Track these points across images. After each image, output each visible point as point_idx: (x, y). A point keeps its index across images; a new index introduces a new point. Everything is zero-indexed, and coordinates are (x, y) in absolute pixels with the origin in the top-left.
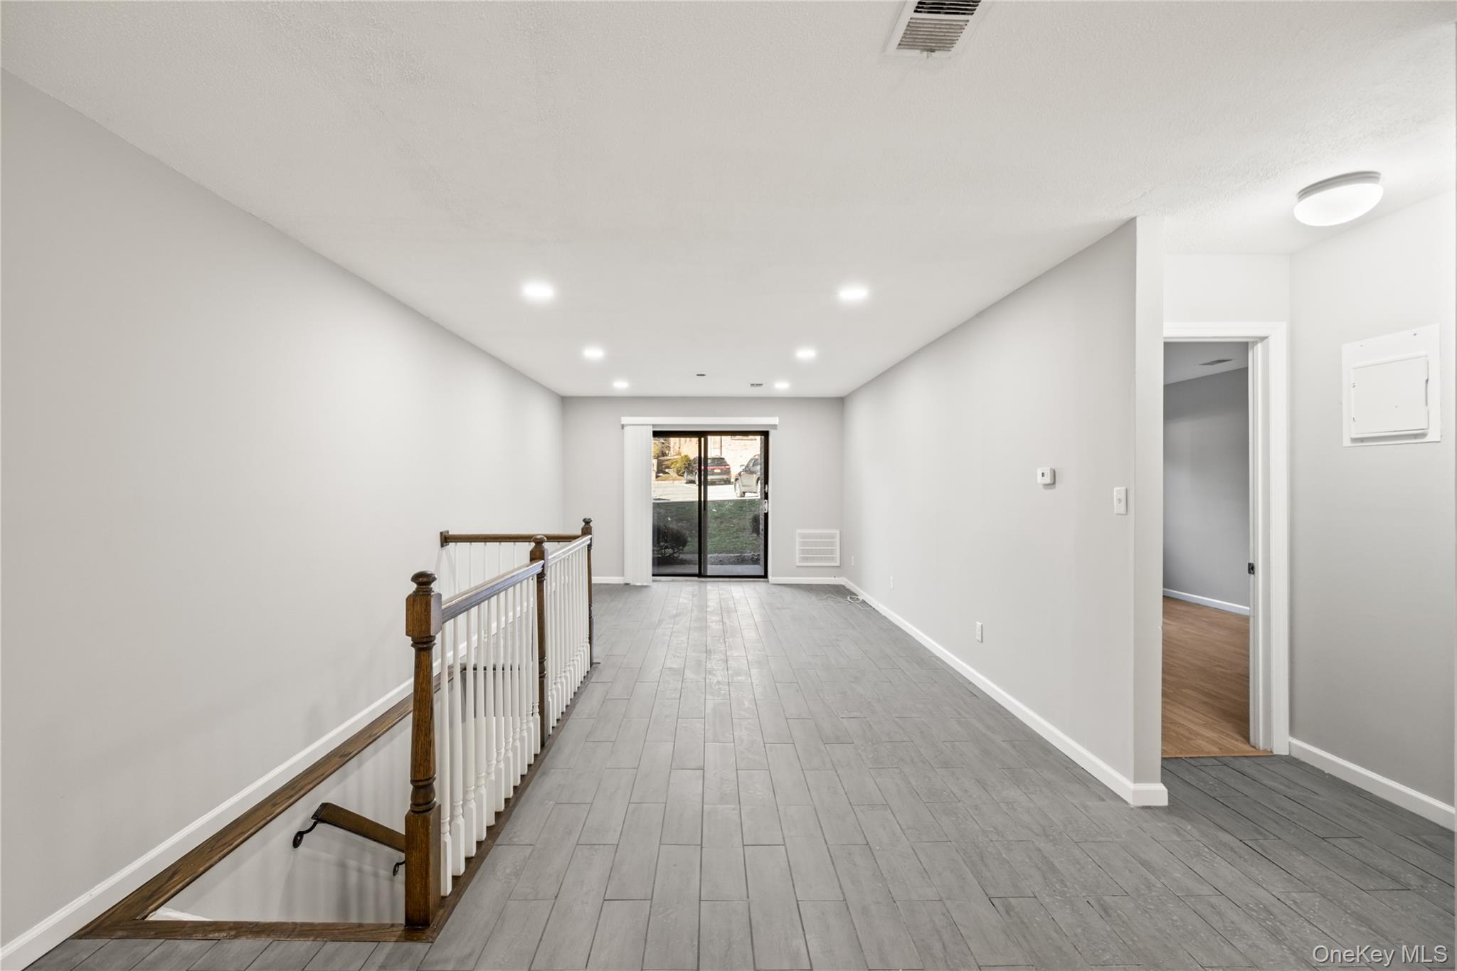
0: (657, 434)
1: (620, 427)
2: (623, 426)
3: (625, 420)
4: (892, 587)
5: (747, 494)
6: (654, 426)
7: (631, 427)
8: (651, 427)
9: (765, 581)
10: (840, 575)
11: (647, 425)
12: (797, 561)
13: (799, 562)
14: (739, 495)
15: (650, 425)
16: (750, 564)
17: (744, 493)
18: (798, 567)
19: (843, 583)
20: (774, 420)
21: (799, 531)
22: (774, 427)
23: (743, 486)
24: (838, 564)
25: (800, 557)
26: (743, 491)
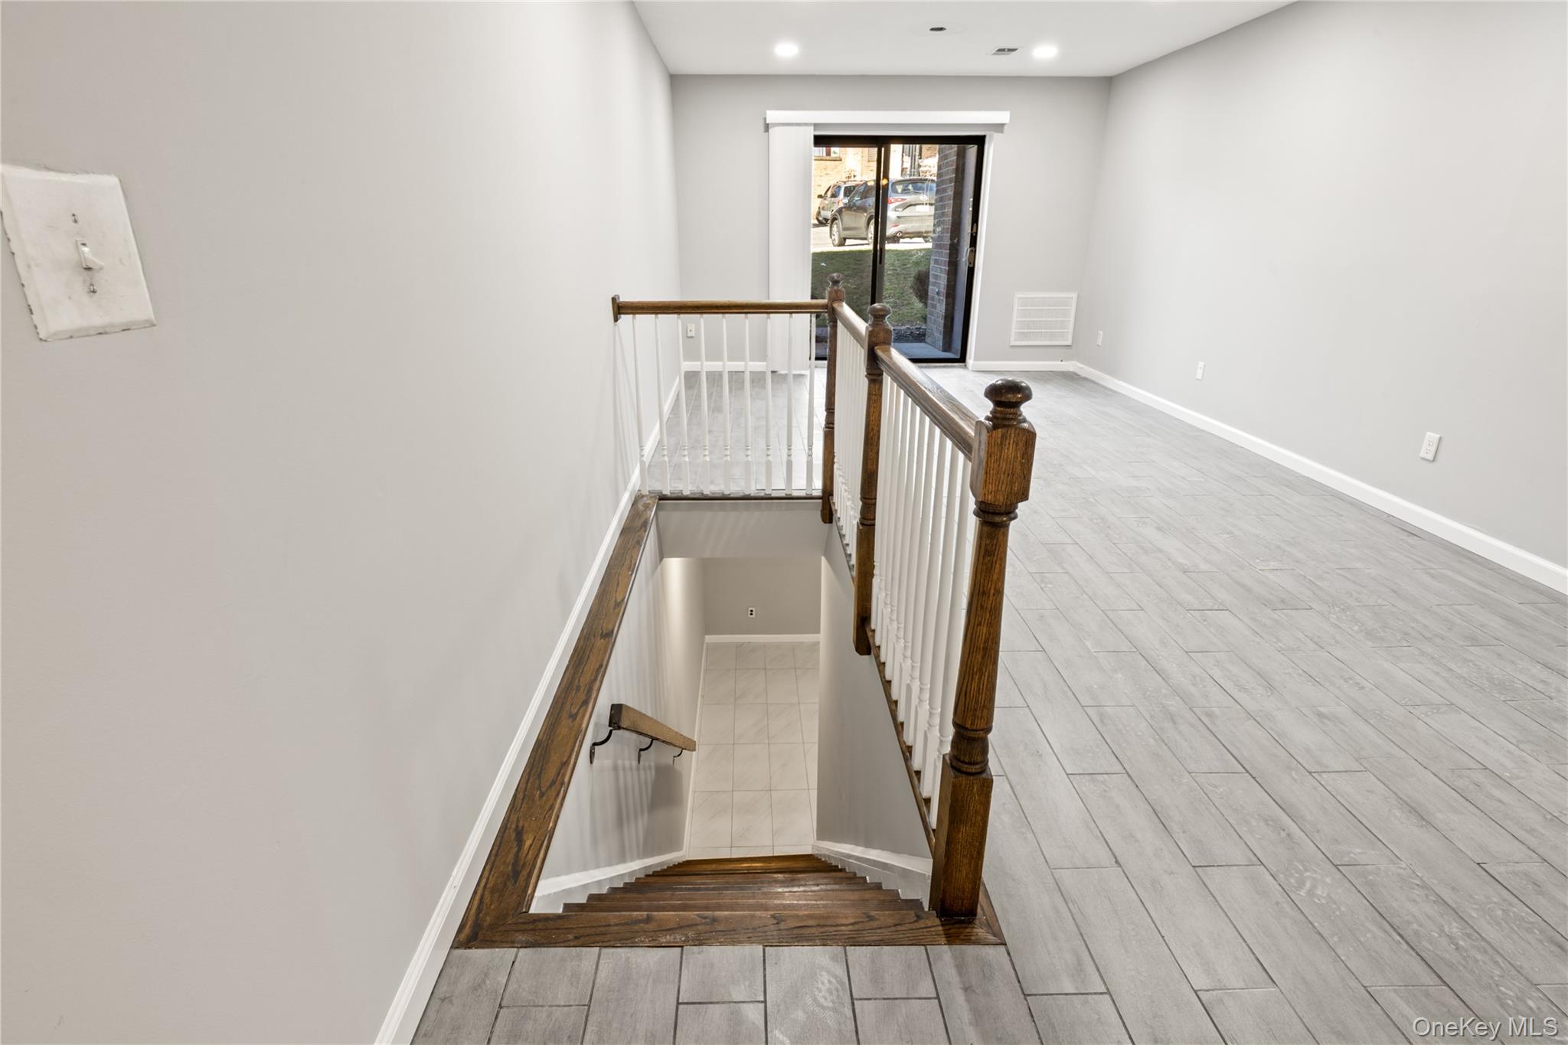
0: (820, 141)
1: (762, 127)
2: (767, 127)
3: (773, 116)
4: (1199, 376)
5: (848, 242)
6: (816, 126)
7: (780, 128)
8: (812, 128)
9: (960, 367)
10: (1070, 358)
11: (806, 124)
12: (1012, 339)
13: (1015, 340)
14: (837, 242)
15: (810, 124)
16: (912, 342)
17: (845, 239)
18: (1011, 346)
19: (1072, 369)
20: (1001, 117)
21: (1019, 295)
22: (999, 127)
23: (845, 229)
24: (1069, 343)
25: (1016, 333)
26: (843, 236)
